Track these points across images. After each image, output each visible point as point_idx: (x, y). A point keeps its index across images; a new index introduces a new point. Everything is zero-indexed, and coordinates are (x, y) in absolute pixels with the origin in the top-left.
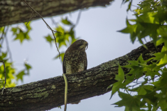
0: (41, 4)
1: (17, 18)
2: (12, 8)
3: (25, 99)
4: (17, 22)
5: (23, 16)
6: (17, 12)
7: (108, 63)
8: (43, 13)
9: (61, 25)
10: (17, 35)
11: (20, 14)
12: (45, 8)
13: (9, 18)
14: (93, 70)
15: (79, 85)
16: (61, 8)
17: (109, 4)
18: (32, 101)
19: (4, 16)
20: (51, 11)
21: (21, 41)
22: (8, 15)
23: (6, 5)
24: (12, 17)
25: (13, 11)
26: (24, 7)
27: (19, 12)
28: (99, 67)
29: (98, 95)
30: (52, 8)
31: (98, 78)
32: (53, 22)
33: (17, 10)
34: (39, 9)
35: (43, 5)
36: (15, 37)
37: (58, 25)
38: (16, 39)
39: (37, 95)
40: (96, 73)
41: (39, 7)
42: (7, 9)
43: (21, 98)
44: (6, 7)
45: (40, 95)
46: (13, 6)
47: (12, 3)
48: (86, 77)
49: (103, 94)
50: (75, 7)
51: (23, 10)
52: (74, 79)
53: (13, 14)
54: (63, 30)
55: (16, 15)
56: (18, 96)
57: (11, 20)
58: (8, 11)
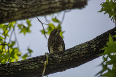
0: (37, 7)
1: (20, 16)
2: (16, 9)
3: (23, 70)
4: (20, 19)
5: (24, 15)
6: (20, 12)
7: (80, 45)
8: (38, 13)
9: (52, 22)
10: (22, 29)
11: (22, 13)
12: (39, 10)
13: (14, 16)
14: (69, 50)
15: (60, 60)
16: (50, 10)
17: (84, 7)
18: (28, 72)
19: (11, 15)
20: (43, 12)
21: (25, 34)
22: (13, 14)
23: (12, 7)
24: (16, 15)
25: (17, 11)
26: (25, 8)
27: (21, 12)
28: (74, 48)
29: (73, 67)
30: (44, 9)
31: (73, 56)
32: (47, 20)
33: (20, 11)
34: (35, 10)
35: (38, 7)
36: (20, 30)
37: (50, 23)
38: (21, 32)
39: (31, 68)
40: (72, 52)
41: (35, 9)
42: (13, 10)
43: (20, 70)
44: (12, 9)
45: (33, 68)
46: (17, 8)
47: (16, 6)
48: (65, 55)
49: (77, 67)
50: (60, 9)
51: (24, 11)
52: (57, 56)
53: (17, 14)
54: (53, 26)
55: (19, 14)
56: (18, 68)
57: (15, 17)
58: (13, 12)
